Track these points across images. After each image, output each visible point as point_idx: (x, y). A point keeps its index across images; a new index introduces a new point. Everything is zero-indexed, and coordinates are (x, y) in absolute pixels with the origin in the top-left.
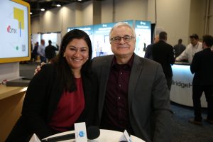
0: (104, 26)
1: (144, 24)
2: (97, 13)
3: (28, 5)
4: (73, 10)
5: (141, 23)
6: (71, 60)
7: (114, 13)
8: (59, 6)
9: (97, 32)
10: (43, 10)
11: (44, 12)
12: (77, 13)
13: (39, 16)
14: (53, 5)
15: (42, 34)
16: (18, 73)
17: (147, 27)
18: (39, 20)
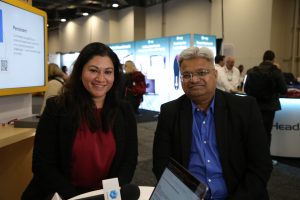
0: (149, 42)
1: (207, 39)
2: (140, 25)
3: (45, 14)
4: (105, 20)
5: (203, 38)
6: (91, 85)
7: (163, 24)
8: (86, 14)
9: (140, 51)
10: (63, 20)
11: (65, 24)
12: (112, 24)
13: (57, 29)
14: (78, 13)
15: (62, 54)
16: (30, 109)
17: (211, 44)
18: (58, 34)
